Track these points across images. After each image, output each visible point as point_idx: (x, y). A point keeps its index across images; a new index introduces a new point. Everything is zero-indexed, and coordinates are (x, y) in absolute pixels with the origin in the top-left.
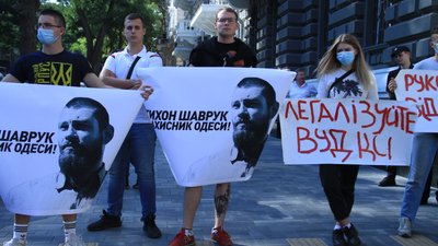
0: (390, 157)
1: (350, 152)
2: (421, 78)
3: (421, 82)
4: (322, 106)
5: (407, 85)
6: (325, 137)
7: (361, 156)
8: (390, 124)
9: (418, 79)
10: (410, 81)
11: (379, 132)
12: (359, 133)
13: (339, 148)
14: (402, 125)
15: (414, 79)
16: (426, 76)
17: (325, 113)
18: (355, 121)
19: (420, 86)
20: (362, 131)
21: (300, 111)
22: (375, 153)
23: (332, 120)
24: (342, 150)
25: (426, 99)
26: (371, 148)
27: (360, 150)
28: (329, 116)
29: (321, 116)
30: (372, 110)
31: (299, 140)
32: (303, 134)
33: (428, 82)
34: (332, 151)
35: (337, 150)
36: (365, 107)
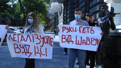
0: (46, 56)
1: (31, 53)
2: (68, 28)
3: (68, 29)
4: (22, 36)
5: (63, 30)
6: (23, 48)
7: (35, 55)
8: (45, 43)
9: (67, 28)
10: (64, 29)
11: (42, 46)
12: (35, 46)
13: (28, 52)
14: (49, 43)
15: (65, 28)
16: (70, 27)
17: (23, 39)
18: (33, 42)
19: (67, 31)
20: (36, 45)
21: (14, 38)
22: (41, 54)
23: (25, 41)
24: (28, 53)
25: (69, 36)
26: (39, 52)
27: (35, 53)
28: (24, 40)
29: (21, 40)
30: (39, 37)
31: (15, 48)
32: (16, 46)
33: (70, 29)
34: (25, 53)
35: (27, 53)
36: (36, 36)
